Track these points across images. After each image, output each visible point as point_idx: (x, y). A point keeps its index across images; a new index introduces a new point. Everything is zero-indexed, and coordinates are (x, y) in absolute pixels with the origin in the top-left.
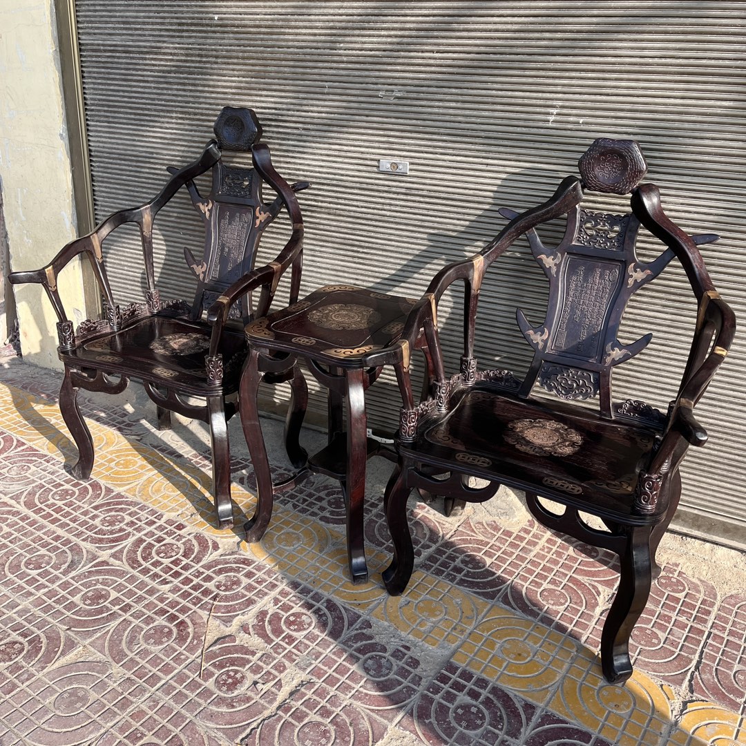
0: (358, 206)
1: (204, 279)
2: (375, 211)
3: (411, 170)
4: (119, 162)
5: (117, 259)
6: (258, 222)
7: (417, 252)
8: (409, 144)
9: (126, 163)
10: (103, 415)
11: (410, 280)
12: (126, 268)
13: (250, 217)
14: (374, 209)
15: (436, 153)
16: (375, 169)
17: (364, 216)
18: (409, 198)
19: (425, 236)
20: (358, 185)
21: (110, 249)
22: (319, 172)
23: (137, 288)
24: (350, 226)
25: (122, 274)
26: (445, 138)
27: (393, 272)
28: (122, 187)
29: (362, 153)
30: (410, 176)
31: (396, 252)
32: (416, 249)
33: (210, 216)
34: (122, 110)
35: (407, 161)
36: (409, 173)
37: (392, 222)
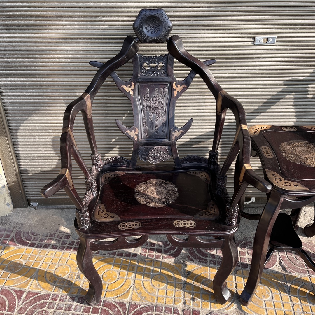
0: (235, 70)
1: (138, 139)
2: (248, 71)
3: (277, 41)
4: (22, 60)
5: (29, 132)
6: (175, 93)
7: (275, 93)
8: (278, 24)
9: (30, 60)
10: (53, 242)
11: (268, 111)
12: (37, 137)
13: (167, 89)
14: (247, 70)
15: (297, 28)
16: (250, 44)
17: (239, 75)
18: (273, 60)
19: (282, 83)
20: (237, 56)
21: (20, 126)
22: (207, 50)
23: (49, 149)
24: (228, 83)
25: (34, 142)
26: (304, 18)
27: (257, 107)
28: (27, 79)
29: (242, 33)
30: (276, 45)
31: (261, 95)
32: (275, 91)
33: (134, 94)
34: (22, 18)
35: (275, 36)
36: (276, 44)
37: (260, 77)
